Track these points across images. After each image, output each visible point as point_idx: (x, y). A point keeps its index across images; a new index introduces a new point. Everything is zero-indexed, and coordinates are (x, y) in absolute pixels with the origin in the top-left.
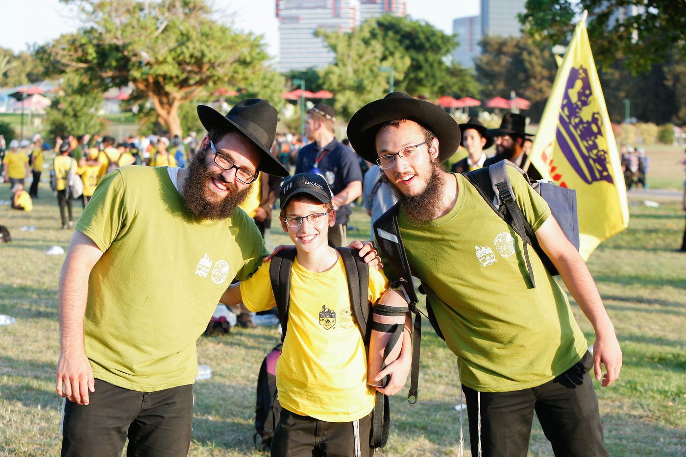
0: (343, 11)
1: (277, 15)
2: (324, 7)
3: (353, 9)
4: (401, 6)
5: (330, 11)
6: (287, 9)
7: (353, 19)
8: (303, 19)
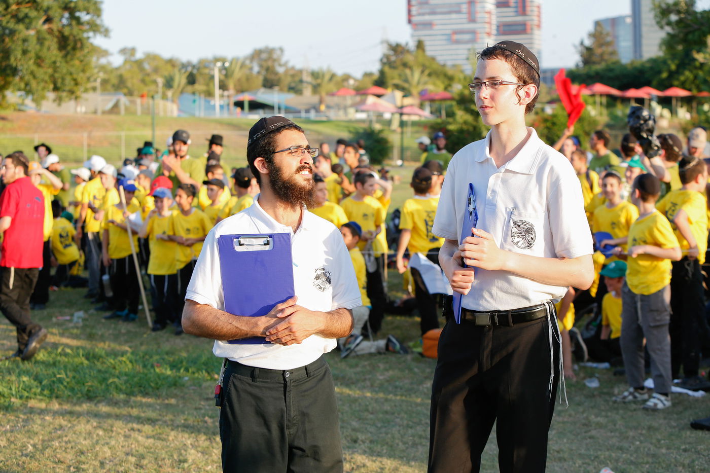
0: (479, 15)
1: (410, 22)
2: (459, 12)
3: (489, 13)
4: (536, 9)
5: (465, 16)
6: (420, 14)
7: (489, 23)
8: (437, 25)
